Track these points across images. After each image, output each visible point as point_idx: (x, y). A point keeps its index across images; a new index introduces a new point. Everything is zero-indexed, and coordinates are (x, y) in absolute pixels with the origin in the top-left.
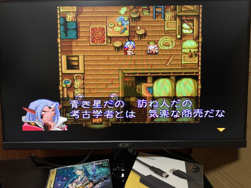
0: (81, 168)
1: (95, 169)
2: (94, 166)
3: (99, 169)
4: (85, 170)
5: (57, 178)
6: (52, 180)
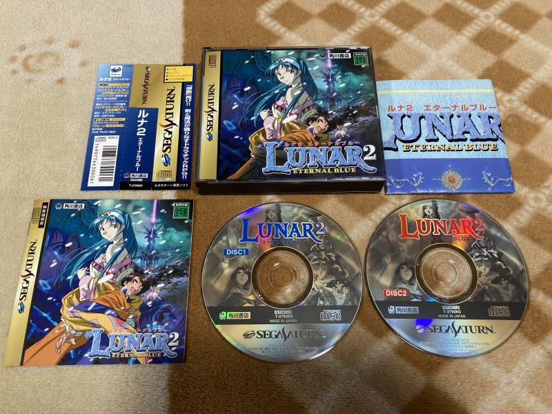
0: (291, 61)
1: (332, 72)
2: (329, 61)
3: (343, 76)
4: (303, 72)
5: (225, 84)
6: (213, 86)
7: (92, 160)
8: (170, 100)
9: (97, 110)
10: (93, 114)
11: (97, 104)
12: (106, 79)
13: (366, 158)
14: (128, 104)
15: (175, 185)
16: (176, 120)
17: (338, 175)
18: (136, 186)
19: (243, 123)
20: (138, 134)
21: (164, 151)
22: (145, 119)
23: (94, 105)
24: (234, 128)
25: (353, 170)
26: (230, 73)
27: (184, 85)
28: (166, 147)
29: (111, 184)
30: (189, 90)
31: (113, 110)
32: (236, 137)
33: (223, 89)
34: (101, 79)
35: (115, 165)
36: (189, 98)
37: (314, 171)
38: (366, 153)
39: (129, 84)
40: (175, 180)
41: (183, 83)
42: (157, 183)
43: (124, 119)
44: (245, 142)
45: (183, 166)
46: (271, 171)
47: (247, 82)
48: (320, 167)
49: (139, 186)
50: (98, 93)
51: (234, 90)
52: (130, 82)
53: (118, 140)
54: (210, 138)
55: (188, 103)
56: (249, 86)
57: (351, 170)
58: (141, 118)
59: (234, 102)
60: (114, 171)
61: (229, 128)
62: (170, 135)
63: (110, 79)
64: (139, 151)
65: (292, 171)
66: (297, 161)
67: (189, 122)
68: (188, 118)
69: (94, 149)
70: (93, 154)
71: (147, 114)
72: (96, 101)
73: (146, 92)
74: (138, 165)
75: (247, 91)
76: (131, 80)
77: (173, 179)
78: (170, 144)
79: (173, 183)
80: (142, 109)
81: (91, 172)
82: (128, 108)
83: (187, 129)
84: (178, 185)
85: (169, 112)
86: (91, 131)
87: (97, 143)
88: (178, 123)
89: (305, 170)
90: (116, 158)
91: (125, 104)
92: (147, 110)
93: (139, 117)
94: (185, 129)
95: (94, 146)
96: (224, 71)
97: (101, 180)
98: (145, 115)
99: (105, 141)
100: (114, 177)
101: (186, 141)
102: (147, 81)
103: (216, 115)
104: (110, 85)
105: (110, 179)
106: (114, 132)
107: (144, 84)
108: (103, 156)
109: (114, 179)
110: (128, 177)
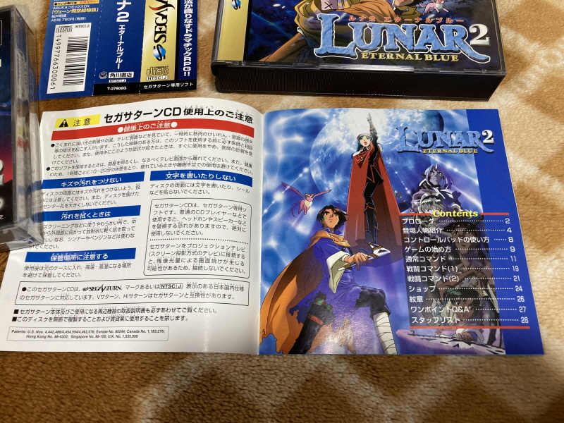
7: (53, 57)
13: (474, 42)
15: (173, 85)
17: (431, 63)
18: (118, 88)
20: (118, 20)
21: (156, 41)
25: (454, 58)
28: (158, 35)
29: (81, 88)
32: (276, 5)
35: (86, 63)
37: (395, 56)
38: (472, 36)
40: (173, 79)
42: (148, 84)
43: (97, 2)
44: (288, 12)
45: (185, 59)
46: (327, 54)
48: (403, 51)
49: (122, 88)
53: (90, 28)
57: (451, 58)
60: (85, 71)
62: (165, 20)
64: (121, 43)
65: (360, 55)
66: (368, 40)
67: (190, 1)
69: (55, 42)
70: (54, 49)
74: (119, 61)
77: (171, 76)
78: (165, 32)
79: (170, 82)
81: (51, 74)
83: (188, 11)
84: (178, 85)
86: (50, 18)
87: (59, 34)
89: (380, 54)
90: (87, 53)
94: (185, 11)
95: (55, 38)
97: (65, 83)
99: (71, 30)
100: (84, 78)
101: (188, 26)
105: (80, 82)
106: (83, 18)
108: (68, 51)
109: (84, 81)
110: (105, 77)
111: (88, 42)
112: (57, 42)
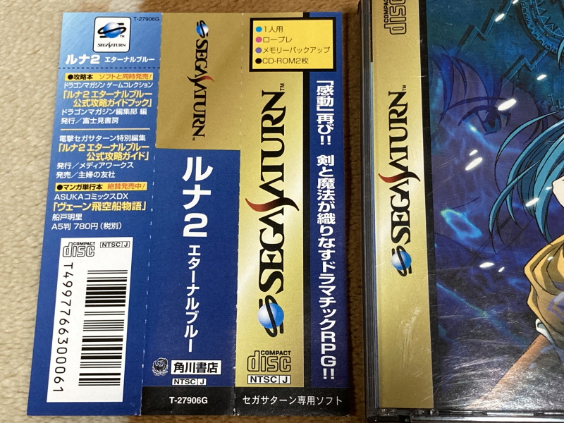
5: (438, 88)
6: (401, 95)
7: (58, 316)
8: (273, 127)
9: (64, 157)
10: (53, 170)
11: (62, 138)
12: (84, 58)
14: (151, 138)
15: (302, 400)
16: (293, 187)
18: (190, 400)
19: (502, 219)
20: (187, 233)
21: (263, 288)
22: (204, 184)
23: (55, 142)
24: (477, 233)
26: (452, 53)
27: (310, 78)
28: (268, 273)
29: (116, 394)
30: (325, 95)
31: (109, 156)
32: (486, 265)
33: (434, 106)
34: (71, 60)
35: (124, 333)
36: (326, 119)
39: (150, 76)
40: (300, 384)
41: (307, 73)
42: (251, 392)
43: (143, 186)
44: (513, 281)
45: (323, 338)
47: (506, 82)
49: (198, 400)
50: (63, 104)
51: (466, 108)
52: (154, 67)
53: (130, 250)
54: (405, 268)
55: (325, 137)
56: (512, 96)
58: (191, 184)
59: (469, 149)
60: (123, 352)
61: (461, 235)
62: (279, 236)
63: (95, 60)
64: (193, 288)
67: (329, 195)
68: (327, 183)
69: (61, 280)
70: (60, 297)
71: (210, 170)
72: (58, 130)
73: (201, 100)
74: (191, 332)
75: (507, 113)
76: (157, 61)
78: (280, 266)
79: (295, 392)
80: (195, 153)
81: (54, 355)
82: (153, 151)
83: (326, 219)
84: (312, 399)
85: (271, 165)
86: (49, 222)
87: (68, 261)
88: (299, 200)
90: (126, 309)
91: (143, 138)
92: (210, 157)
93: (186, 177)
94: (320, 219)
95: (62, 270)
96: (432, 47)
97: (85, 380)
98: (203, 172)
99: (92, 254)
100: (122, 370)
101: (327, 255)
102: (202, 64)
103: (416, 188)
104: (97, 76)
105: (110, 380)
106: (115, 226)
107: (194, 73)
108: (89, 303)
109: (122, 377)
110: (165, 372)
111: (128, 284)
112: (66, 281)
